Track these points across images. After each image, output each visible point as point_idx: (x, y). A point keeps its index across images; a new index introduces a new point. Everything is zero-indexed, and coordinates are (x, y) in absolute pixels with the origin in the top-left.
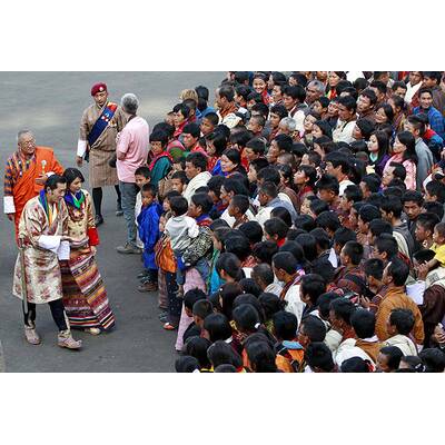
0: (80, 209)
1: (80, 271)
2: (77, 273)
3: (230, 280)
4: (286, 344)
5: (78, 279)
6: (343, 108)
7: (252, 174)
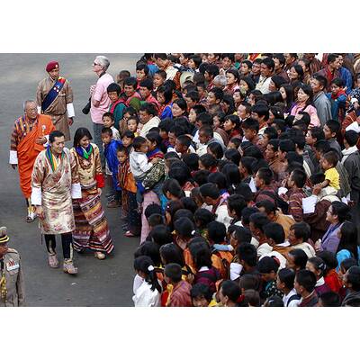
0: (89, 160)
1: (88, 207)
2: (86, 209)
3: (173, 199)
4: (217, 246)
5: (86, 214)
6: (265, 66)
7: (192, 116)
